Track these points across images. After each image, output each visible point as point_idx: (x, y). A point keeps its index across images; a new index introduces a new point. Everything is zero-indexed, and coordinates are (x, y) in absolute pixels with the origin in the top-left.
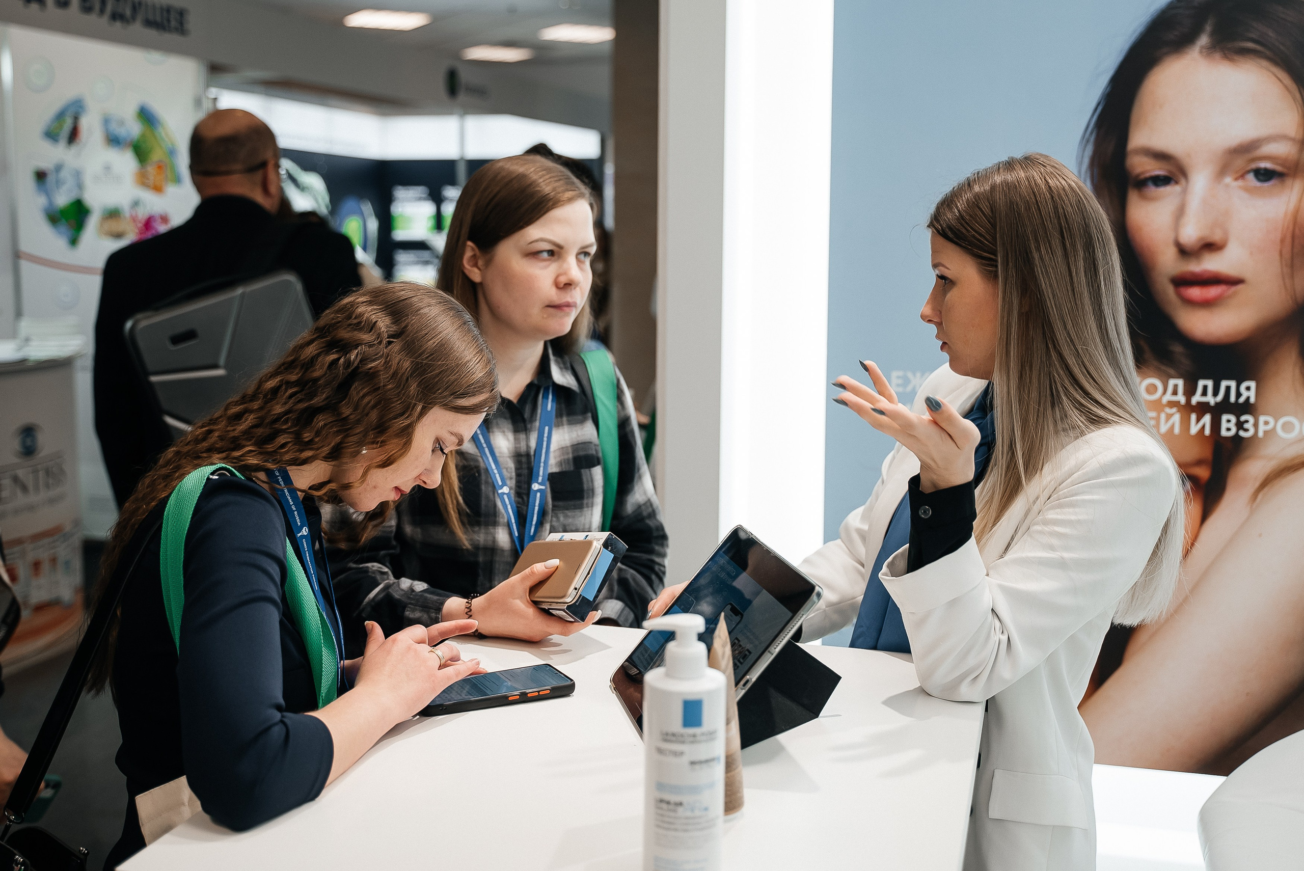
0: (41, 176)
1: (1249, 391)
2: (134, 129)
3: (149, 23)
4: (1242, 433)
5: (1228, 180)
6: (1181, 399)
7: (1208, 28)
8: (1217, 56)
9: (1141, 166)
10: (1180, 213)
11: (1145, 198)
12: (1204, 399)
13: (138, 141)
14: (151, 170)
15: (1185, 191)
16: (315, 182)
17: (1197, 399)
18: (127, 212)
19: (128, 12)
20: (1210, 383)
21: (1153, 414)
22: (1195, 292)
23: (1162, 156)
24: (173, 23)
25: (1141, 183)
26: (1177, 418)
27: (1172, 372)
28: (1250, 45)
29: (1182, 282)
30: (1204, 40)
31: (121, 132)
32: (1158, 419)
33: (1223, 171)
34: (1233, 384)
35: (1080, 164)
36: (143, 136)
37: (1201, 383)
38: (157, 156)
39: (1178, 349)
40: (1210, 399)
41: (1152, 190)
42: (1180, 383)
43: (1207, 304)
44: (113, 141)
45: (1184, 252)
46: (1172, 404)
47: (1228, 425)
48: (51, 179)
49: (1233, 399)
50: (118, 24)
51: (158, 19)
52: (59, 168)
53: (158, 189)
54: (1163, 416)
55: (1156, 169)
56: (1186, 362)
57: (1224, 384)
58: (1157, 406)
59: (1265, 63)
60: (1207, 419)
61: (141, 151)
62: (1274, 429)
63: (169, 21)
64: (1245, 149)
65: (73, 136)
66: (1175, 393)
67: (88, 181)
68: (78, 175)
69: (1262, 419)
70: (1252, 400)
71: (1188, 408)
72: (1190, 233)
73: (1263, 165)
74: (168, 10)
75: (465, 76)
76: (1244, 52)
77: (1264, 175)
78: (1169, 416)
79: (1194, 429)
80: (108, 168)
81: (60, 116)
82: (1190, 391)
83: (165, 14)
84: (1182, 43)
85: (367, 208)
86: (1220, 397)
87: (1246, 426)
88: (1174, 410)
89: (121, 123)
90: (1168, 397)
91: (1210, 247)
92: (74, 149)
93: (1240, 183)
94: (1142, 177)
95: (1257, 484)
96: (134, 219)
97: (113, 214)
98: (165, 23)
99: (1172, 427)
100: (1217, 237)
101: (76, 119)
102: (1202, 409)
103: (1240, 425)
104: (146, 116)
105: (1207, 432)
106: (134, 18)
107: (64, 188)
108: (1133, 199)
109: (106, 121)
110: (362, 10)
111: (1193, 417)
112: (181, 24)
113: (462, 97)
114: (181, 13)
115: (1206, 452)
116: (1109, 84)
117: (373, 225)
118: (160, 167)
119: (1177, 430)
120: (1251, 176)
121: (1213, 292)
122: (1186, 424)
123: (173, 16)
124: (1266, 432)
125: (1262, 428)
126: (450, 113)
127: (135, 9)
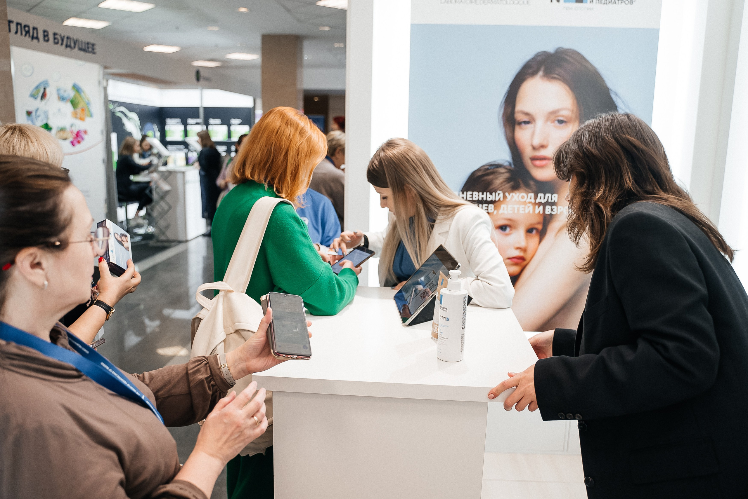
0: (29, 113)
1: (555, 198)
2: (71, 94)
3: (80, 49)
4: (553, 213)
5: (549, 123)
6: (533, 200)
7: (542, 69)
8: (545, 79)
9: (519, 117)
10: (533, 134)
11: (521, 128)
12: (540, 201)
13: (73, 99)
14: (79, 111)
15: (534, 127)
16: (134, 116)
17: (538, 201)
18: (68, 129)
19: (72, 45)
20: (542, 195)
21: (523, 206)
22: (538, 163)
23: (527, 114)
24: (90, 50)
25: (520, 123)
26: (531, 207)
27: (529, 191)
28: (556, 76)
29: (533, 159)
30: (541, 73)
31: (65, 95)
32: (525, 208)
33: (547, 120)
34: (549, 195)
35: (499, 115)
36: (75, 96)
37: (540, 195)
38: (80, 106)
39: (532, 183)
40: (543, 201)
41: (523, 126)
42: (532, 195)
43: (541, 167)
44: (62, 98)
45: (534, 148)
46: (530, 202)
47: (548, 209)
48: (33, 114)
49: (550, 201)
50: (68, 49)
51: (83, 47)
52: (37, 110)
53: (82, 119)
54: (527, 207)
55: (525, 119)
56: (534, 188)
57: (547, 195)
58: (525, 203)
59: (560, 82)
60: (541, 207)
61: (74, 103)
62: (563, 211)
63: (88, 48)
64: (554, 113)
65: (44, 96)
66: (531, 198)
67: (50, 115)
68: (46, 113)
69: (559, 207)
70: (556, 201)
71: (535, 204)
72: (536, 142)
73: (561, 118)
74: (88, 44)
75: (202, 73)
76: (554, 78)
77: (561, 122)
78: (529, 207)
79: (537, 211)
80: (59, 110)
81: (37, 87)
82: (536, 198)
83: (86, 45)
84: (534, 73)
85: (155, 127)
86: (546, 200)
87: (553, 210)
88: (530, 205)
89: (65, 91)
90: (529, 200)
91: (543, 147)
92: (44, 102)
93: (553, 124)
94: (520, 121)
95: (557, 230)
96: (72, 132)
97: (62, 130)
98: (87, 49)
99: (529, 212)
100: (545, 143)
101: (45, 89)
102: (540, 204)
103: (552, 210)
104: (76, 88)
105: (541, 212)
106: (74, 47)
107: (40, 119)
108: (517, 128)
109: (58, 90)
110: (152, 44)
111: (537, 207)
112: (93, 49)
113: (202, 82)
114: (93, 45)
115: (541, 220)
116: (509, 87)
117: (158, 134)
118: (83, 110)
119: (531, 212)
120: (556, 122)
121: (544, 162)
122: (534, 209)
123: (90, 46)
124: (561, 212)
125: (559, 211)
126: (197, 89)
127: (75, 44)
